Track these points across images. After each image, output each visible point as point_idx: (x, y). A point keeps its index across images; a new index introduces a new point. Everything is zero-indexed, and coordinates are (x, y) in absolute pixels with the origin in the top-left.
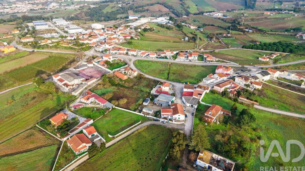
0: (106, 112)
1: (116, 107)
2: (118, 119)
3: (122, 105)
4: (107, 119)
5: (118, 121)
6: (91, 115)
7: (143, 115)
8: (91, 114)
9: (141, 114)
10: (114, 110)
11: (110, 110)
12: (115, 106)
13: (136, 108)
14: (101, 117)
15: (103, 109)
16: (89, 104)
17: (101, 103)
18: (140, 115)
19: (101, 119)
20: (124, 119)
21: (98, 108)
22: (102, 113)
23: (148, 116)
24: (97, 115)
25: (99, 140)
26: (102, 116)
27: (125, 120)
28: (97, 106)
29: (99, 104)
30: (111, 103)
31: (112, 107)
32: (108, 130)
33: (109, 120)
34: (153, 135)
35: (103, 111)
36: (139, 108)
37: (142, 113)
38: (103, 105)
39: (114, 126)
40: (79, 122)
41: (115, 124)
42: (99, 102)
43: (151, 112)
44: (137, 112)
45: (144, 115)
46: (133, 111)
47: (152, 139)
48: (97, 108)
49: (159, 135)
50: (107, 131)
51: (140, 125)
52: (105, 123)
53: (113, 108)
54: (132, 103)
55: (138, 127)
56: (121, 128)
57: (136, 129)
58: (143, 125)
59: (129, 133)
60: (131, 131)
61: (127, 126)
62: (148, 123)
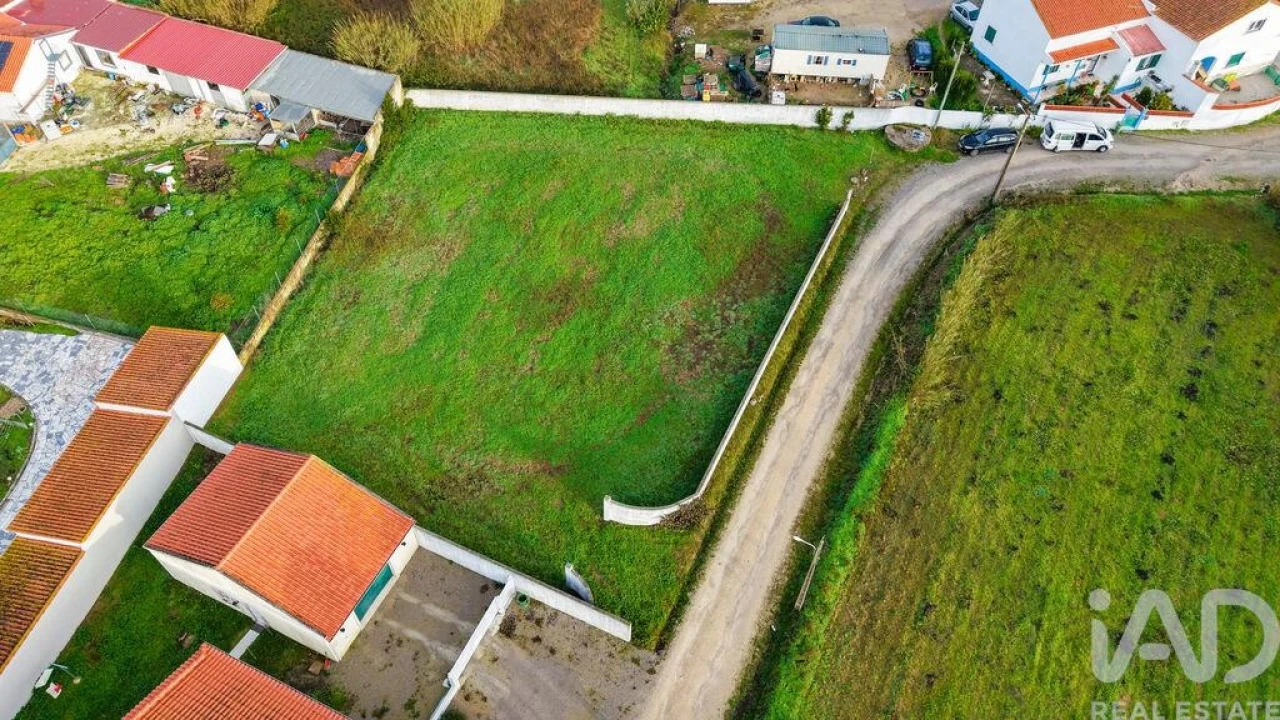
0: (345, 180)
1: (422, 98)
2: (553, 242)
3: (471, 50)
4: (395, 269)
5: (555, 261)
6: (151, 267)
7: (804, 117)
8: (149, 247)
9: (776, 113)
10: (422, 137)
11: (372, 140)
12: (407, 85)
13: (659, 51)
14: (304, 262)
15: (265, 156)
16: (51, 129)
17: (197, 87)
18: (761, 128)
19: (333, 290)
20: (622, 214)
21: (194, 155)
22: (290, 213)
23: (865, 119)
24: (243, 249)
25: (507, 629)
26: (316, 244)
27: (639, 227)
28: (172, 128)
29: (175, 102)
30: (331, 56)
31: (387, 105)
32: (536, 432)
33: (448, 284)
34: (1141, 332)
35: (281, 177)
36: (701, 49)
37: (778, 96)
38: (232, 96)
39: (563, 338)
40: (26, 414)
41: (560, 317)
42: (164, 80)
43: (874, 67)
44: (714, 99)
45: (822, 118)
46: (648, 95)
47: (1190, 392)
48: (176, 152)
49: (1196, 314)
50: (525, 444)
51: (872, 246)
52: (418, 327)
53: (398, 119)
54: (574, 16)
55: (871, 281)
56: (672, 349)
57: (871, 312)
58: (900, 233)
59: (835, 392)
60: (831, 345)
61: (724, 303)
62: (939, 198)
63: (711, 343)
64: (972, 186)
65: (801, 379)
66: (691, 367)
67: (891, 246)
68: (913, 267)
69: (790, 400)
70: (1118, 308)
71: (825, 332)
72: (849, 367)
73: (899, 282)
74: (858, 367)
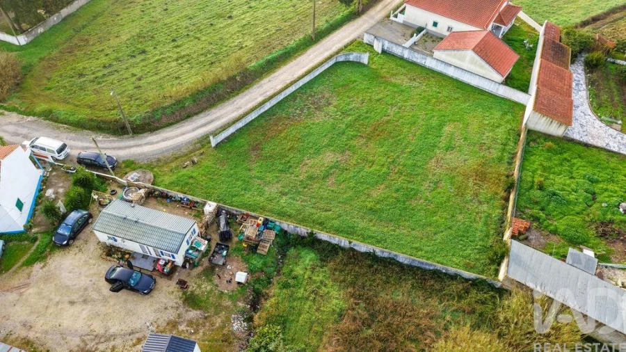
34: (135, 71)
49: (106, 72)
55: (226, 113)
56: (330, 104)
57: (235, 103)
58: (194, 130)
59: (269, 81)
60: (261, 95)
61: (299, 117)
62: (157, 142)
63: (312, 104)
64: (132, 145)
65: (280, 87)
66: (324, 96)
67: (204, 125)
68: (202, 115)
69: (288, 82)
70: (134, 78)
71: (260, 99)
72: (258, 87)
73: (213, 110)
74: (255, 86)
